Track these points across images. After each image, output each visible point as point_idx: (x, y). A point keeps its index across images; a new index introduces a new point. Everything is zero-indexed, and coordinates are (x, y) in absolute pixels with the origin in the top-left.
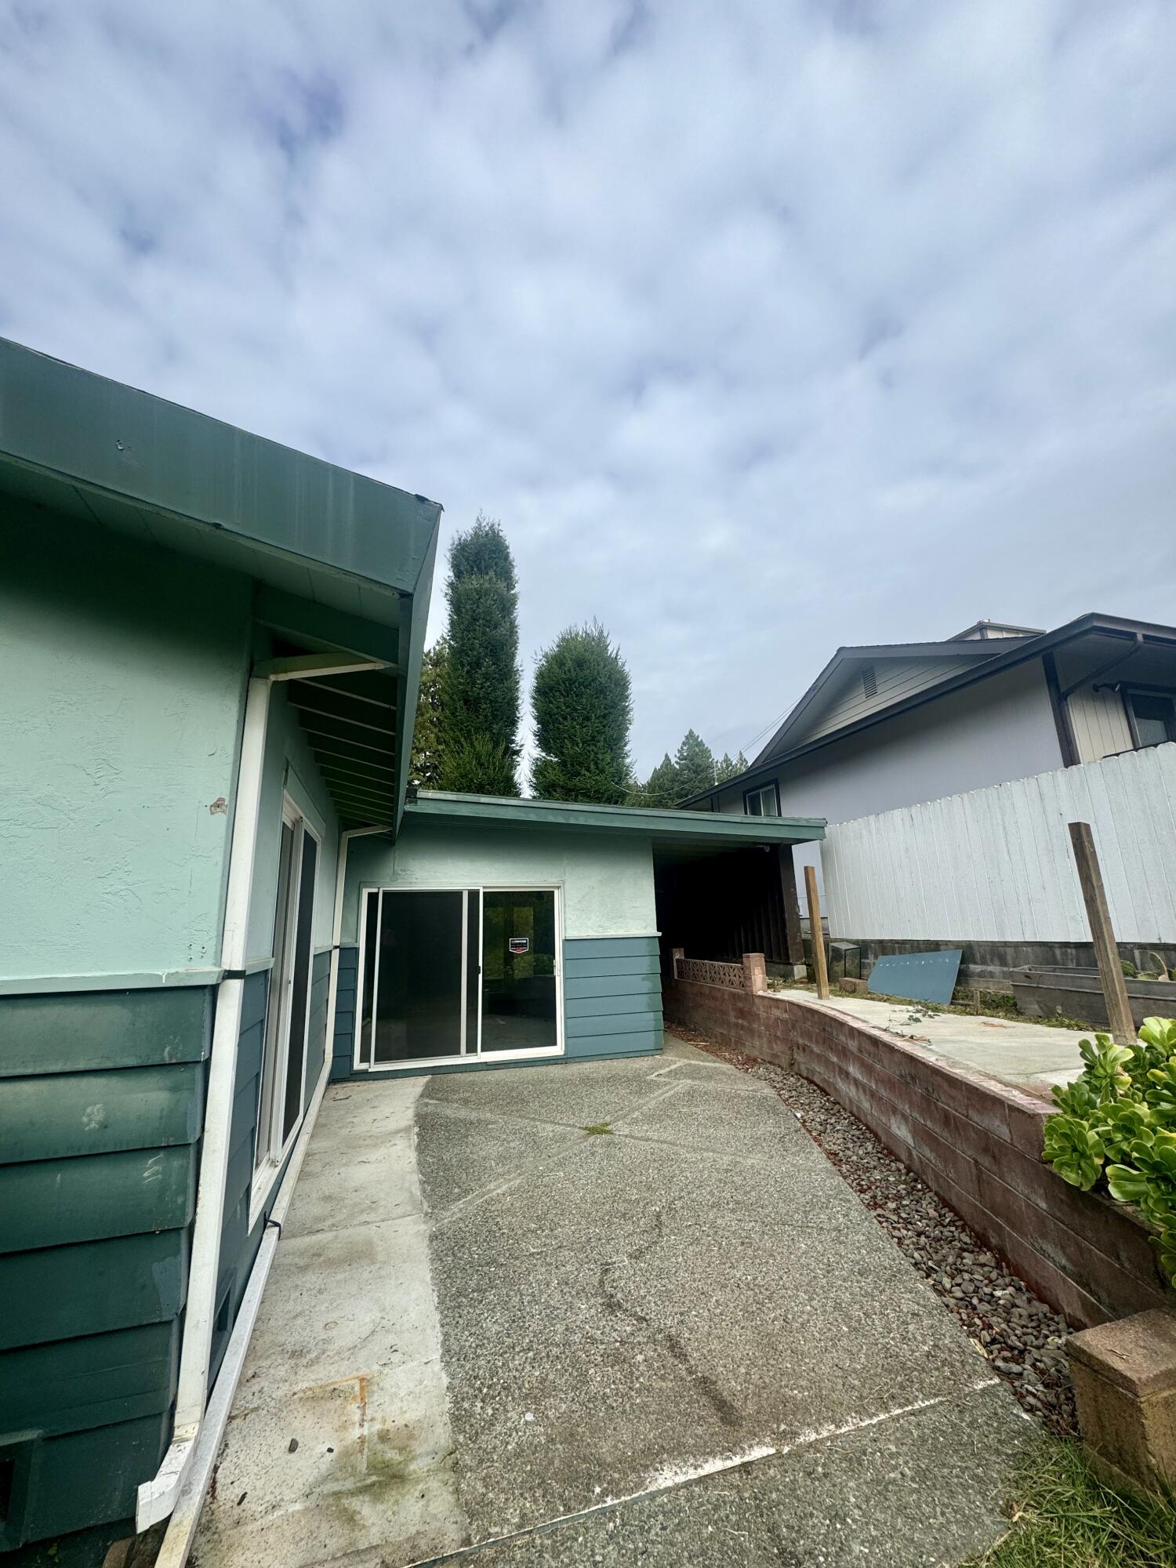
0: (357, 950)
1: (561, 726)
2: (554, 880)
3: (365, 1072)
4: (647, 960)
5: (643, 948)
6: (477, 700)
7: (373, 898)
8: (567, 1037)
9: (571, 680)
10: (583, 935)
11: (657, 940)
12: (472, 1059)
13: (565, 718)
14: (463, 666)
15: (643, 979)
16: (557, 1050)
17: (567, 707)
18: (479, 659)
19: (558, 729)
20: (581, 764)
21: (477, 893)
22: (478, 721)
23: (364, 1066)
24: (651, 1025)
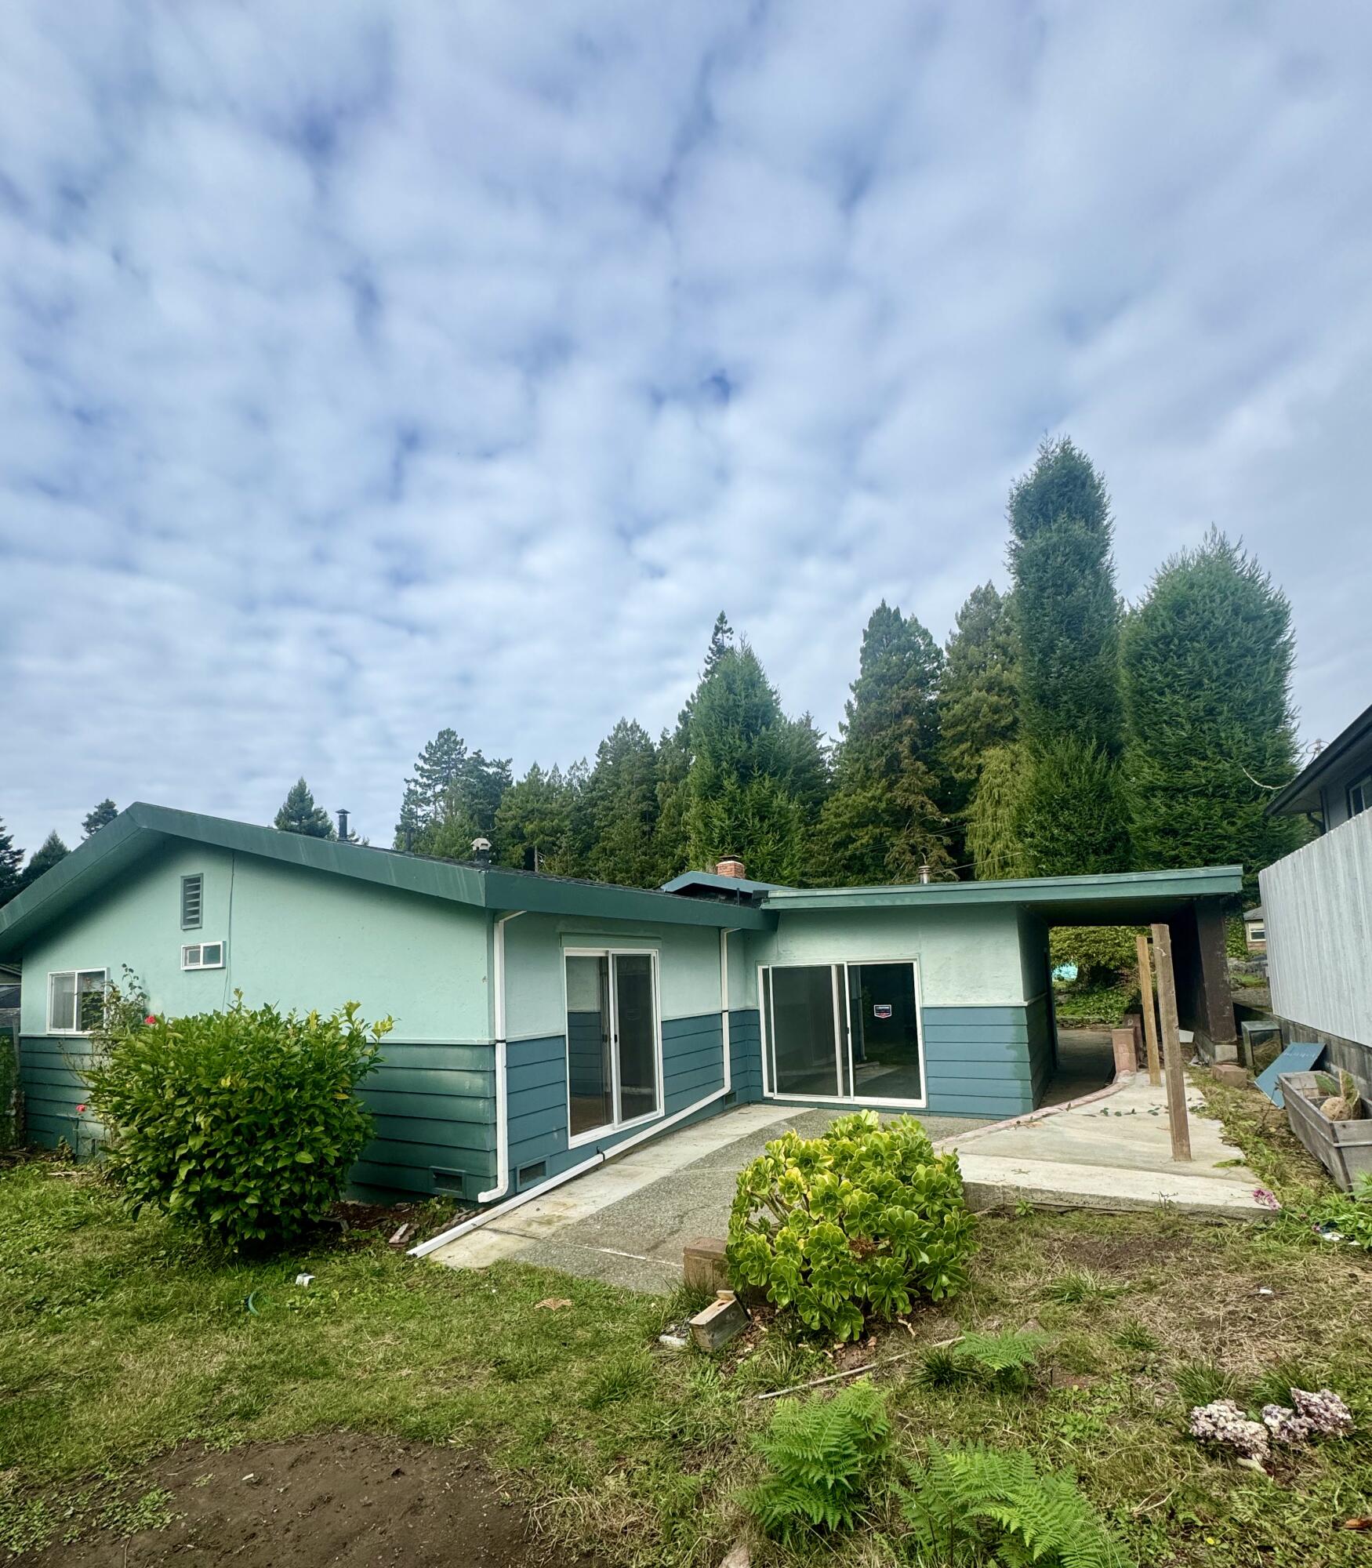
0: (758, 1011)
1: (1157, 706)
2: (910, 953)
3: (771, 1099)
4: (1012, 1029)
5: (1008, 1017)
6: (1056, 693)
7: (765, 971)
8: (928, 1094)
9: (1166, 637)
10: (940, 1003)
11: (1024, 1010)
12: (846, 1101)
13: (1162, 694)
14: (1033, 655)
15: (1008, 1048)
16: (920, 1104)
17: (1167, 675)
18: (1052, 642)
19: (1156, 710)
20: (1193, 752)
21: (843, 966)
22: (1058, 719)
23: (770, 1095)
24: (1018, 1092)
